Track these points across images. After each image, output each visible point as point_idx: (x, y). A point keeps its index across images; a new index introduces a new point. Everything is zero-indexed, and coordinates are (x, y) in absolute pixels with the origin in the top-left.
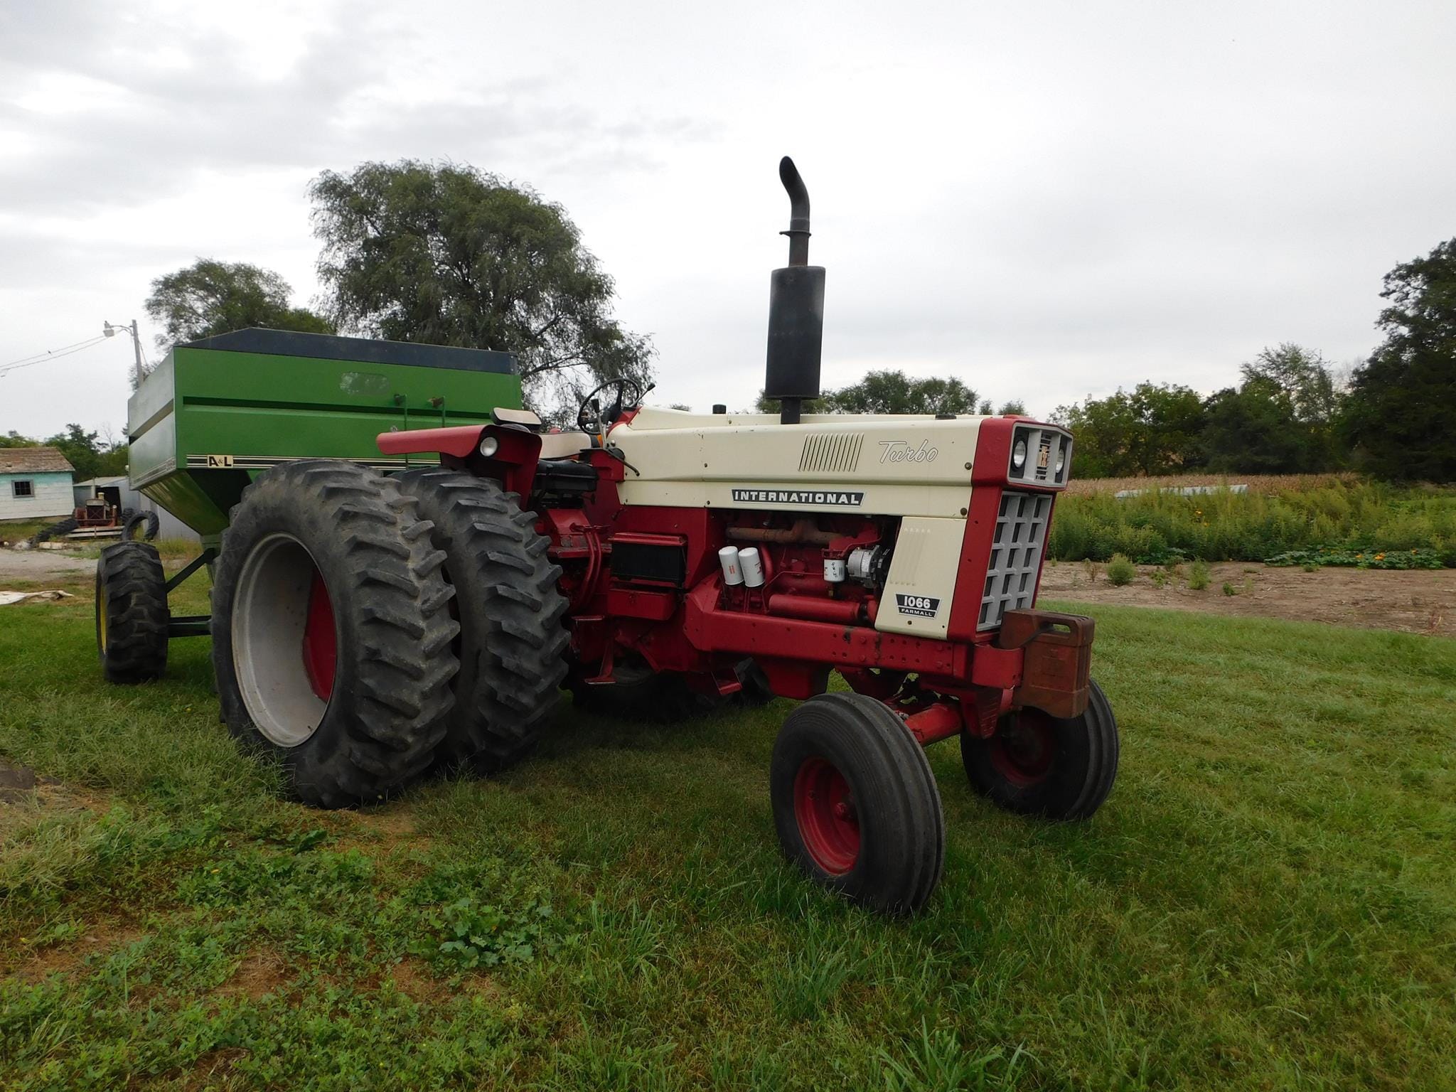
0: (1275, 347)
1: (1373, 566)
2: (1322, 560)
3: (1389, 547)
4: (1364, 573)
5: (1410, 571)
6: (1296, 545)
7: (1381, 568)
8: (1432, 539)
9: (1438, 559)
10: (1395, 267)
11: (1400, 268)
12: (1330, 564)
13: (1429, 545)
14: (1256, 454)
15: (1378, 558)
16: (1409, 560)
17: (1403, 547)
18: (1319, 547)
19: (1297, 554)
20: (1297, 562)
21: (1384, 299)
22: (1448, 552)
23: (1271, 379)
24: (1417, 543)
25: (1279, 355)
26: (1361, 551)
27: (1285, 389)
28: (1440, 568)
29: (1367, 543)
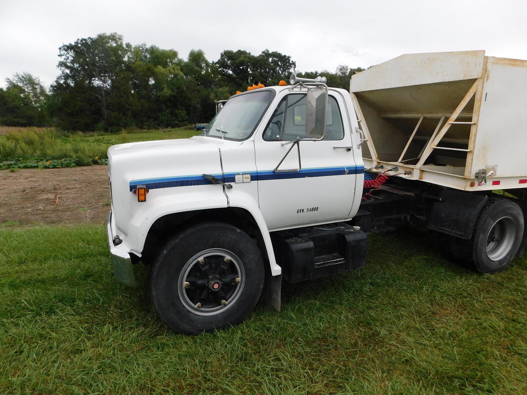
0: (21, 74)
1: (46, 167)
2: (21, 165)
3: (53, 158)
4: (40, 171)
5: (62, 169)
6: (9, 158)
7: (49, 168)
8: (71, 154)
9: (74, 162)
10: (63, 45)
11: (64, 46)
12: (26, 167)
13: (70, 157)
14: (15, 118)
15: (48, 163)
16: (62, 164)
17: (60, 158)
18: (21, 159)
19: (9, 163)
20: (9, 166)
21: (60, 57)
22: (77, 159)
23: (20, 87)
24: (65, 156)
25: (23, 77)
26: (42, 160)
27: (27, 92)
28: (75, 167)
29: (44, 156)
